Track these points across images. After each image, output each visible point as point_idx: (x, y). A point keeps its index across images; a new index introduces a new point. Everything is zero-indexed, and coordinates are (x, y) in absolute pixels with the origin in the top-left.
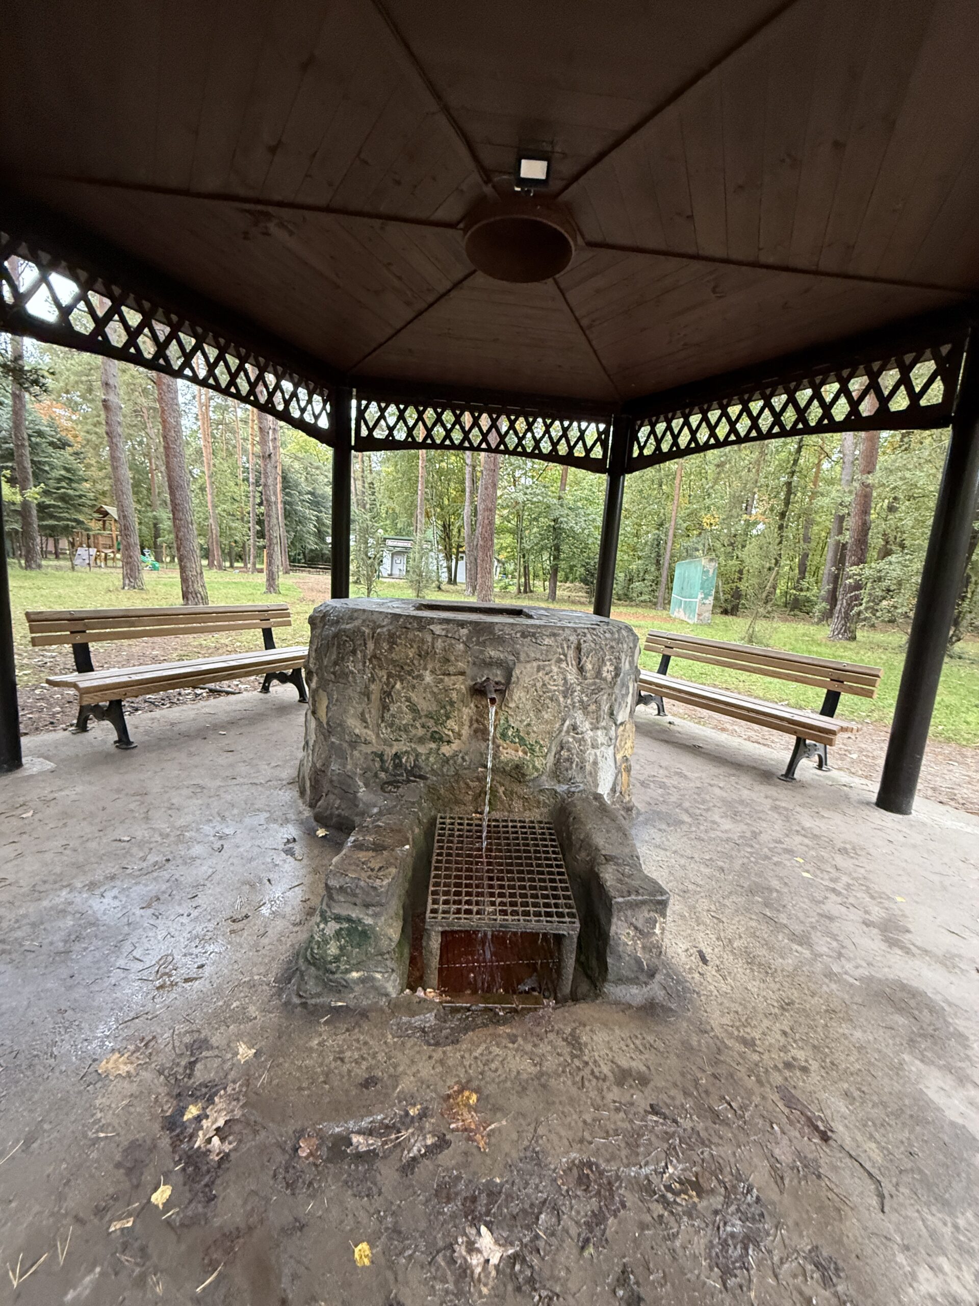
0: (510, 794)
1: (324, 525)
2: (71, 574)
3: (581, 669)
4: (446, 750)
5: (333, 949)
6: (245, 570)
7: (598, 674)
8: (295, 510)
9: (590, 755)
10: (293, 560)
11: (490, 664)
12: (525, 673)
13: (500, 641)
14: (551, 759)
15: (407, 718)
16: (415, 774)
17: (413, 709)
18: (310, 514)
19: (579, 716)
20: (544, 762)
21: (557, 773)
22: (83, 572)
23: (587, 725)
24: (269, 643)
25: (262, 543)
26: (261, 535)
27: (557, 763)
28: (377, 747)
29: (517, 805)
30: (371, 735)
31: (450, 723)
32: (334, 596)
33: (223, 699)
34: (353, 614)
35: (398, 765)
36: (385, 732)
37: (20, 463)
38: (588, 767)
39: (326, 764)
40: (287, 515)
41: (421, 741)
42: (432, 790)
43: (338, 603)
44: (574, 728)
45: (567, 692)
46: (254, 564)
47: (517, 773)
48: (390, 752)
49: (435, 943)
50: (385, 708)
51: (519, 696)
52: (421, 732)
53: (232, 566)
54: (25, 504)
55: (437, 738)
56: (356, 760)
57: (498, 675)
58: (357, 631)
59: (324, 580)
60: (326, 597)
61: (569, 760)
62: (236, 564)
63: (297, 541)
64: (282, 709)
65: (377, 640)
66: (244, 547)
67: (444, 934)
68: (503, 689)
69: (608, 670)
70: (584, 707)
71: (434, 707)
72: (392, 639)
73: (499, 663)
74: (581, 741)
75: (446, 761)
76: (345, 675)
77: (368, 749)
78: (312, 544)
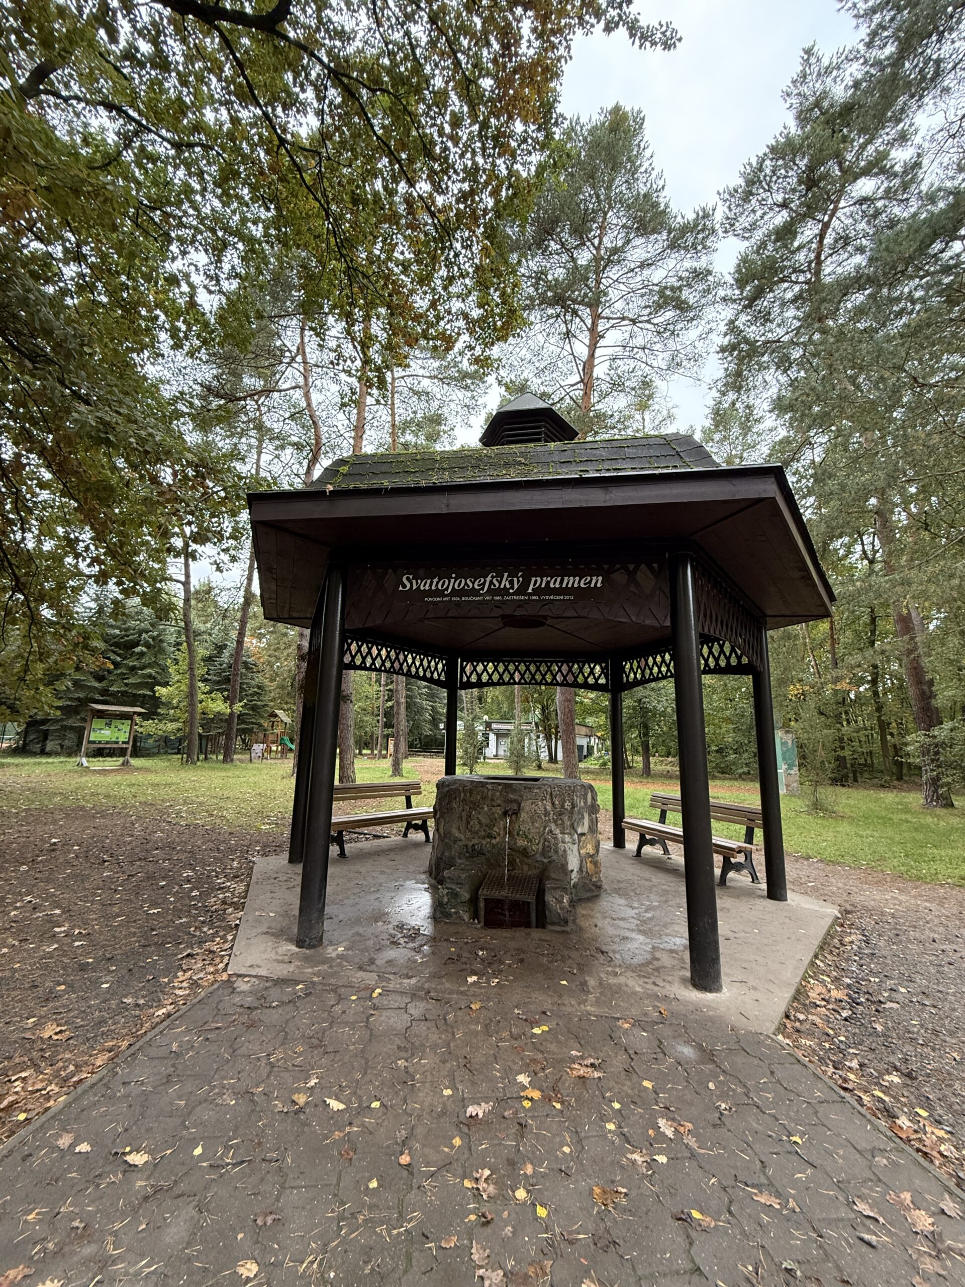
0: (522, 862)
1: (438, 712)
2: (251, 765)
3: (553, 804)
4: (494, 841)
5: (446, 900)
6: (372, 757)
7: (563, 806)
8: (415, 703)
9: (561, 846)
10: (411, 746)
11: (511, 801)
12: (526, 805)
13: (514, 791)
14: (540, 846)
15: (477, 827)
16: (481, 853)
17: (480, 823)
18: (427, 705)
19: (553, 826)
20: (536, 848)
21: (544, 852)
22: (257, 764)
23: (558, 831)
24: (409, 805)
25: (387, 731)
26: (388, 725)
27: (543, 848)
28: (465, 842)
29: (525, 868)
30: (462, 837)
31: (495, 829)
32: (447, 774)
33: (382, 840)
34: (456, 781)
35: (473, 850)
36: (468, 834)
37: (233, 686)
38: (560, 853)
39: (443, 854)
40: (408, 707)
41: (484, 838)
42: (488, 860)
43: (449, 777)
44: (551, 831)
45: (546, 814)
46: (380, 751)
47: (524, 852)
48: (470, 844)
49: (482, 904)
50: (468, 823)
51: (523, 815)
52: (483, 833)
53: (360, 753)
54: (232, 714)
55: (490, 836)
56: (456, 849)
57: (515, 807)
58: (457, 789)
59: (440, 763)
60: (442, 776)
61: (549, 847)
62: (364, 752)
63: (415, 728)
64: (416, 845)
65: (465, 791)
66: (372, 736)
67: (485, 900)
68: (516, 813)
69: (567, 805)
70: (555, 822)
71: (488, 822)
72: (471, 791)
73: (515, 801)
74: (556, 838)
75: (494, 846)
76: (452, 809)
77: (461, 843)
78: (427, 731)
